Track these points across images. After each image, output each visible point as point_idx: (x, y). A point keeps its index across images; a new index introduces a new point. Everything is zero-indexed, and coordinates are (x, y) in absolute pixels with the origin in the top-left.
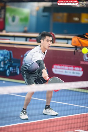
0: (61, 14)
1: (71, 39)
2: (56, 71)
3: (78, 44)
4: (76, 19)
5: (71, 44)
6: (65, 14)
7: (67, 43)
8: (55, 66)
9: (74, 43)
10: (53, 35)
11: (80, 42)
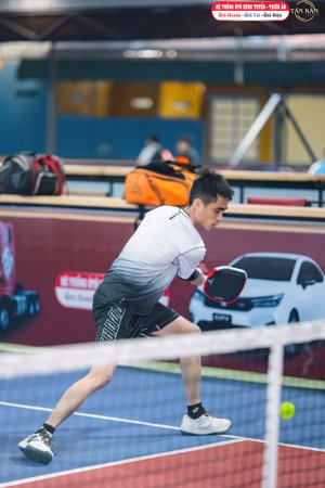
0: (85, 87)
1: (121, 179)
2: (68, 297)
3: (150, 198)
4: (143, 103)
5: (124, 198)
6: (102, 86)
7: (109, 195)
8: (64, 280)
9: (133, 192)
10: (57, 164)
11: (154, 188)
